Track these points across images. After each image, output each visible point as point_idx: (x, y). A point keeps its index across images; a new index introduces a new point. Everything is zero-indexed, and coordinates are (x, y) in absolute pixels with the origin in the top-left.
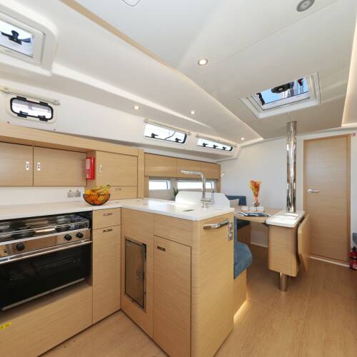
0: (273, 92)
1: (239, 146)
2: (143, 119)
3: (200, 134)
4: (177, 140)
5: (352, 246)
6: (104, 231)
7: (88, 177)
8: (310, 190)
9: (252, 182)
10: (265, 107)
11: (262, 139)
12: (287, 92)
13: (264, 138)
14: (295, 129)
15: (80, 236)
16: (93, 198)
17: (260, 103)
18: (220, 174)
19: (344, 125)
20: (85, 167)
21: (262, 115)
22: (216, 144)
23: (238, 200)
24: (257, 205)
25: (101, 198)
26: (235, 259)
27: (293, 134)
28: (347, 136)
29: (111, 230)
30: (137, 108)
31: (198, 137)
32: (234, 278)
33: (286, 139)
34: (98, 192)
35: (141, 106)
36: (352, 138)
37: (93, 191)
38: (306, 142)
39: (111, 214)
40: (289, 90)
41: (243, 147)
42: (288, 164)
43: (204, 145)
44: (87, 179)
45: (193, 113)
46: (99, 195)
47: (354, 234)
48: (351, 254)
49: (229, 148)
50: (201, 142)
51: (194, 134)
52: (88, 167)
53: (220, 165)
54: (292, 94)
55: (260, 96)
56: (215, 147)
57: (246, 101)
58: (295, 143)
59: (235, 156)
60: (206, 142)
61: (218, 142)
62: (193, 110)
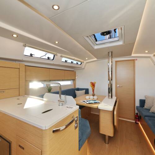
0: (102, 35)
1: (85, 62)
2: (22, 44)
3: (63, 55)
4: (49, 58)
5: (136, 113)
8: (118, 86)
9: (91, 83)
10: (97, 43)
11: (96, 59)
12: (108, 36)
13: (97, 59)
14: (112, 55)
17: (95, 40)
18: (75, 77)
19: (133, 55)
21: (96, 47)
22: (73, 61)
23: (84, 91)
24: (94, 95)
26: (79, 137)
27: (110, 57)
28: (133, 60)
30: (15, 36)
31: (62, 57)
32: (79, 150)
33: (108, 60)
35: (18, 35)
36: (136, 61)
38: (116, 62)
40: (109, 35)
41: (87, 63)
42: (109, 72)
43: (66, 61)
45: (57, 42)
47: (137, 106)
48: (136, 116)
49: (80, 63)
50: (64, 59)
51: (59, 55)
53: (75, 72)
54: (110, 38)
55: (95, 37)
56: (72, 62)
57: (87, 39)
58: (112, 62)
59: (83, 68)
60: (67, 59)
61: (74, 60)
62: (56, 41)
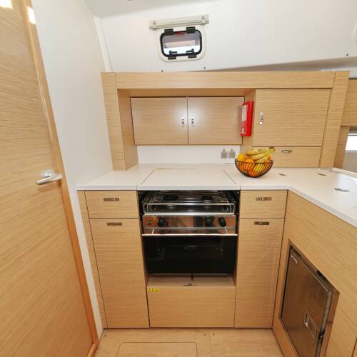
6: (257, 223)
7: (243, 132)
15: (222, 222)
16: (247, 167)
20: (240, 117)
25: (259, 168)
29: (267, 223)
34: (254, 157)
37: (249, 156)
39: (270, 199)
44: (242, 135)
46: (256, 164)
52: (244, 118)
